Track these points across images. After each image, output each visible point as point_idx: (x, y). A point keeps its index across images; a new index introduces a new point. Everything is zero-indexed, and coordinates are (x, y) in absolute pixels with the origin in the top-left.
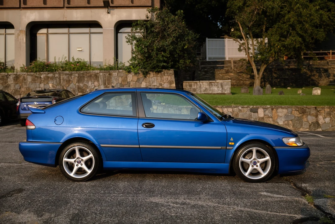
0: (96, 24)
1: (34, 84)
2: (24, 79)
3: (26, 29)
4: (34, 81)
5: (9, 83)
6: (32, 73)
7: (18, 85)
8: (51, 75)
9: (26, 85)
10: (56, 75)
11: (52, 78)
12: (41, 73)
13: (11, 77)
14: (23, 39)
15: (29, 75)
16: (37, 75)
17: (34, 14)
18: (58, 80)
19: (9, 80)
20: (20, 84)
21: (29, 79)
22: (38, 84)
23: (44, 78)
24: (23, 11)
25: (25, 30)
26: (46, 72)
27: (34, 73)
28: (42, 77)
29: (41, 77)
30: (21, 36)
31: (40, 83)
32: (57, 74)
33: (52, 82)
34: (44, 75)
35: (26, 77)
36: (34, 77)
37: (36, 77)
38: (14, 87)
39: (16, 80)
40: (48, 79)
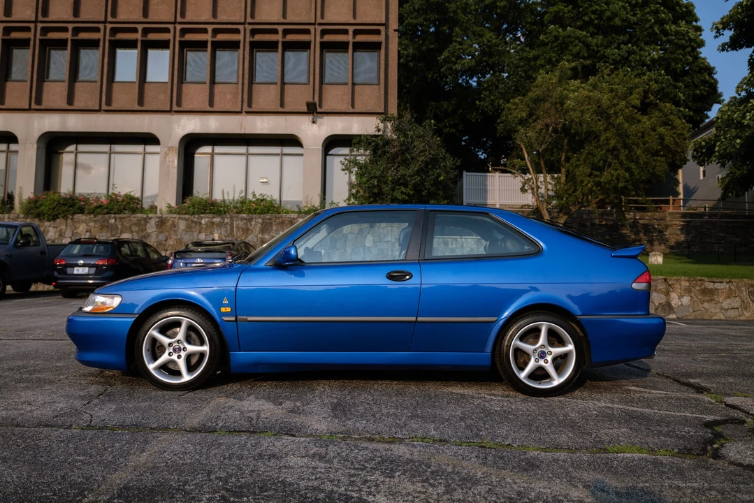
0: (291, 141)
1: (188, 233)
2: (174, 225)
3: (179, 146)
4: (189, 228)
5: (149, 231)
6: (187, 216)
7: (163, 234)
8: (217, 220)
9: (177, 235)
10: (227, 220)
11: (220, 225)
12: (202, 215)
13: (153, 222)
14: (173, 161)
15: (182, 219)
16: (195, 220)
17: (193, 121)
18: (229, 227)
19: (148, 225)
20: (167, 234)
21: (182, 225)
22: (196, 233)
23: (206, 224)
24: (176, 117)
25: (177, 146)
26: (211, 215)
27: (190, 216)
28: (203, 222)
29: (200, 223)
30: (170, 155)
31: (200, 233)
32: (227, 218)
33: (219, 231)
34: (207, 219)
35: (176, 221)
36: (190, 222)
37: (193, 222)
38: (157, 237)
39: (161, 226)
40: (213, 226)
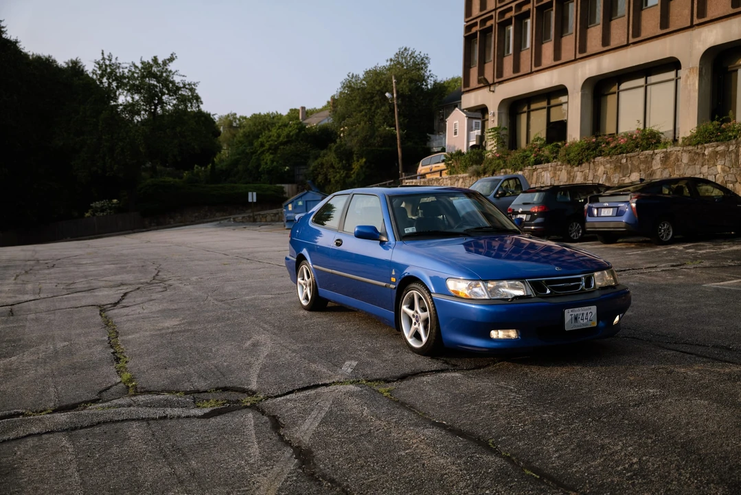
1: (691, 167)
2: (678, 160)
3: (700, 64)
4: (692, 161)
5: (654, 168)
6: (690, 148)
7: (667, 170)
8: (721, 148)
9: (679, 170)
10: (732, 148)
11: (723, 154)
12: (706, 145)
13: (658, 158)
14: (694, 84)
15: (685, 151)
16: (699, 151)
17: (714, 32)
18: (733, 156)
19: (654, 162)
20: (670, 169)
21: (685, 158)
22: (698, 167)
23: (710, 155)
24: (696, 31)
25: (698, 66)
26: (714, 144)
27: (693, 148)
28: (706, 153)
29: (704, 154)
30: (691, 78)
31: (702, 166)
32: (732, 145)
33: (723, 162)
34: (710, 149)
35: (680, 155)
36: (693, 155)
37: (696, 153)
38: (661, 174)
39: (665, 162)
40: (716, 156)
